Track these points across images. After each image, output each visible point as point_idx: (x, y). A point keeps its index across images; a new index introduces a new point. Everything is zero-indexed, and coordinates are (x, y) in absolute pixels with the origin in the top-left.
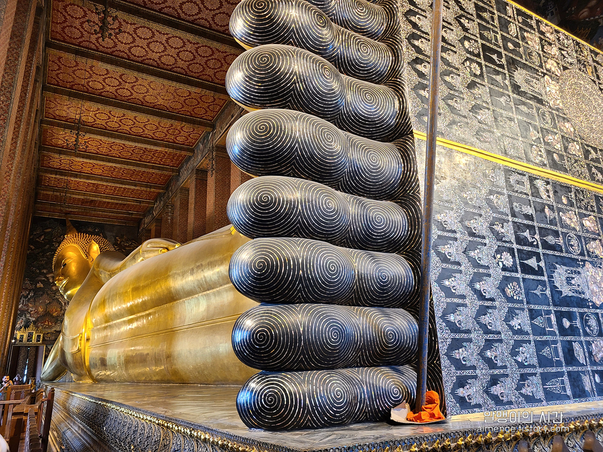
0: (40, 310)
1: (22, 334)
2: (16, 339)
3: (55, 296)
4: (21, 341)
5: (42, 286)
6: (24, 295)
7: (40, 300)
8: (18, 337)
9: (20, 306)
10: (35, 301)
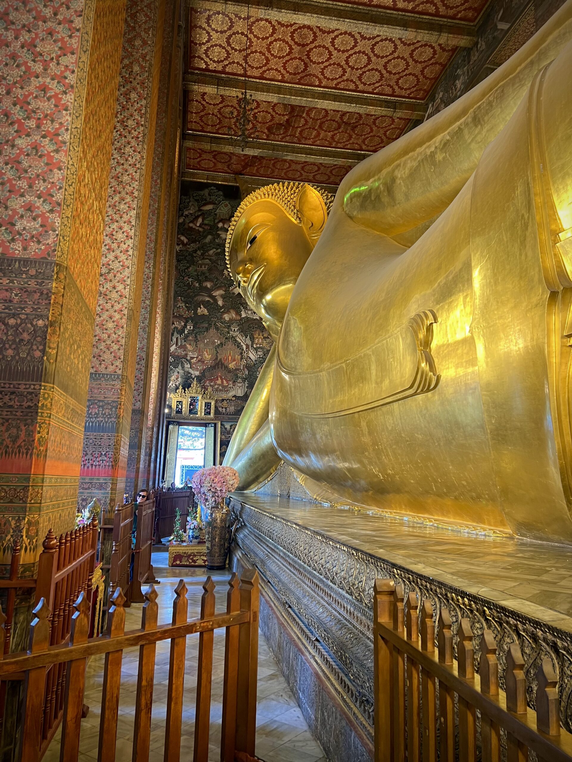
0: (207, 356)
1: (180, 400)
2: (170, 407)
3: (229, 333)
4: (179, 412)
5: (206, 312)
6: (177, 328)
7: (205, 338)
8: (174, 406)
9: (173, 348)
10: (196, 340)
